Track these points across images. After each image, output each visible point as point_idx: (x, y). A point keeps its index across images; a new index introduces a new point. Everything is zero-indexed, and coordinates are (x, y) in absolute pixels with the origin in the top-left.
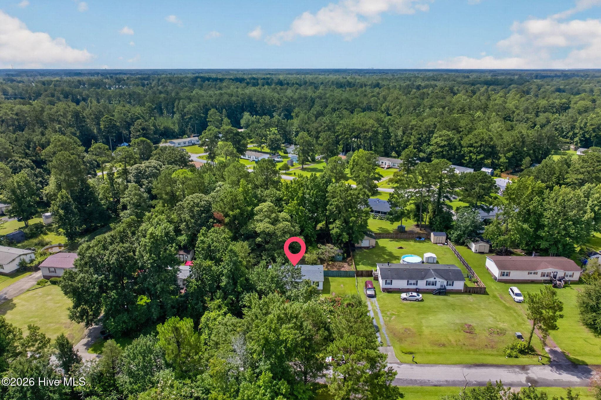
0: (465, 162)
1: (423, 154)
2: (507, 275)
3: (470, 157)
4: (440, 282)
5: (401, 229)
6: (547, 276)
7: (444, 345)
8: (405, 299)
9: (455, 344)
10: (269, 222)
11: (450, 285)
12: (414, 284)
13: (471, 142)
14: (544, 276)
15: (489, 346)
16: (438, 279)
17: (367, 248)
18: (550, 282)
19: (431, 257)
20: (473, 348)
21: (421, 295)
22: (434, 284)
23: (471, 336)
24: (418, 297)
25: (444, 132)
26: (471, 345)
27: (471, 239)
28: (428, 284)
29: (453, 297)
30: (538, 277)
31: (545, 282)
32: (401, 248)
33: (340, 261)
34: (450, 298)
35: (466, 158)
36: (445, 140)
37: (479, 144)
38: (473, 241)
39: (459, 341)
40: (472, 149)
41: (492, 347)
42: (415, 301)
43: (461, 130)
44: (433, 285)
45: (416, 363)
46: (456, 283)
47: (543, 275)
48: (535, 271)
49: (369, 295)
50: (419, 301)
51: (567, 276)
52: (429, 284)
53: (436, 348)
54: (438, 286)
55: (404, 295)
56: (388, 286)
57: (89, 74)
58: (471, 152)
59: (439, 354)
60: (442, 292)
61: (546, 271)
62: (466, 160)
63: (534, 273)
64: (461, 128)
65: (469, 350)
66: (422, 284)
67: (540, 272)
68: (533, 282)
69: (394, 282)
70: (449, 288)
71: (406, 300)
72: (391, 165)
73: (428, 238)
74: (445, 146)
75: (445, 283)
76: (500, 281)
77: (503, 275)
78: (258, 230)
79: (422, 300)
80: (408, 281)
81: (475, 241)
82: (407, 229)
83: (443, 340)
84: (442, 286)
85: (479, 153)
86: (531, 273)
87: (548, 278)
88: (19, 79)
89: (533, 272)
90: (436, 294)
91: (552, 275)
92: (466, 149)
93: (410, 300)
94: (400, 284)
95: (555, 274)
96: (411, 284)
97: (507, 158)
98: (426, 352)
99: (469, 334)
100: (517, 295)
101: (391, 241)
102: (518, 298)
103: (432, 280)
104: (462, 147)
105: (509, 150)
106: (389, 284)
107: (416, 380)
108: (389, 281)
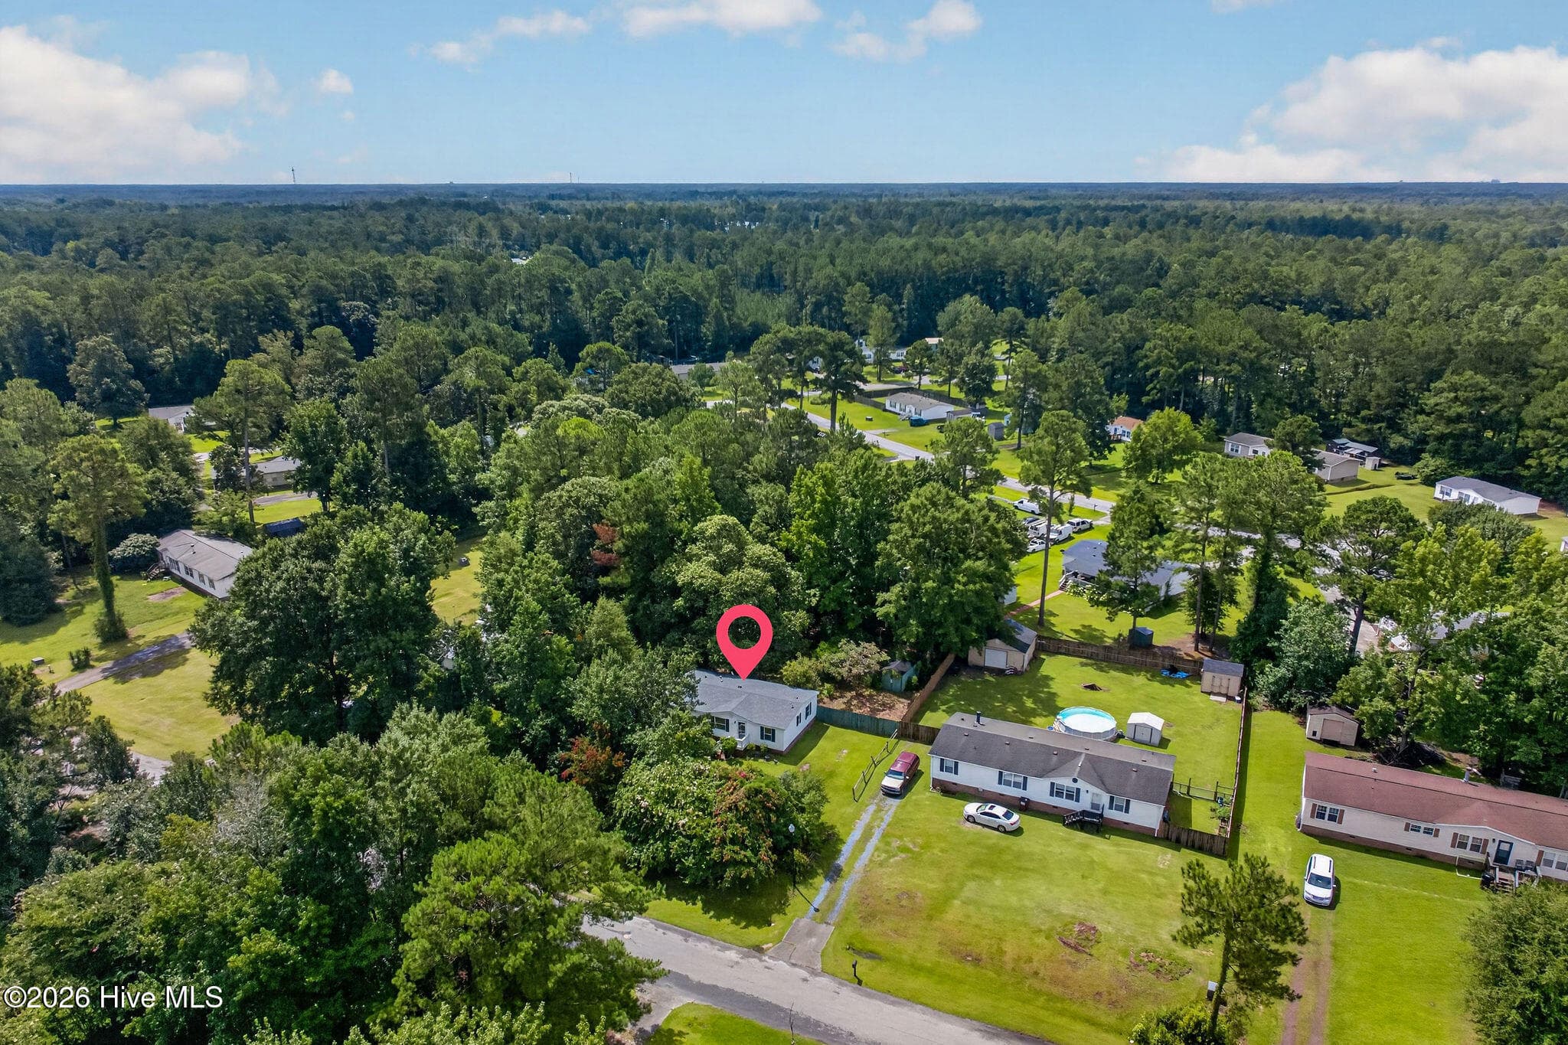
0: (1525, 473)
1: (1400, 439)
2: (1332, 818)
4: (1091, 796)
5: (1139, 641)
6: (1475, 848)
7: (977, 961)
8: (970, 819)
9: (1009, 966)
10: (712, 564)
11: (1119, 808)
12: (1016, 785)
14: (1463, 845)
15: (1105, 997)
16: (1085, 786)
17: (999, 672)
19: (1144, 726)
20: (1056, 990)
21: (1016, 817)
22: (1073, 795)
23: (1073, 956)
24: (1004, 821)
26: (1054, 981)
28: (1056, 791)
29: (1117, 845)
30: (1441, 845)
31: (1464, 866)
32: (1092, 687)
33: (895, 693)
35: (1528, 462)
36: (1466, 402)
39: (1030, 960)
40: (1545, 433)
41: (1113, 1004)
42: (997, 829)
43: (1534, 371)
44: (1069, 797)
45: (860, 983)
46: (1137, 806)
47: (1459, 842)
48: (1430, 826)
49: (886, 787)
50: (1005, 832)
51: (1549, 863)
52: (1059, 794)
53: (949, 962)
54: (1084, 804)
55: (972, 808)
56: (946, 776)
57: (710, 194)
59: (943, 978)
60: (1092, 823)
61: (1472, 832)
62: (1529, 467)
63: (1428, 831)
64: (1536, 366)
65: (1038, 993)
66: (1038, 790)
67: (1447, 831)
68: (1421, 857)
69: (964, 767)
70: (1113, 815)
71: (974, 822)
73: (1197, 676)
74: (1459, 418)
75: (1105, 799)
76: (1308, 831)
77: (1321, 816)
78: (680, 580)
79: (1018, 832)
80: (1001, 774)
82: (1157, 641)
83: (983, 947)
84: (1094, 806)
86: (1416, 829)
87: (1478, 857)
88: (563, 204)
89: (1423, 825)
90: (1071, 825)
91: (1492, 849)
92: (1529, 433)
93: (984, 826)
94: (973, 775)
95: (1505, 847)
96: (1008, 783)
98: (912, 965)
99: (1068, 950)
100: (1314, 880)
101: (1083, 665)
102: (1314, 891)
103: (1066, 782)
104: (1522, 425)
106: (948, 770)
107: (817, 1024)
108: (950, 762)
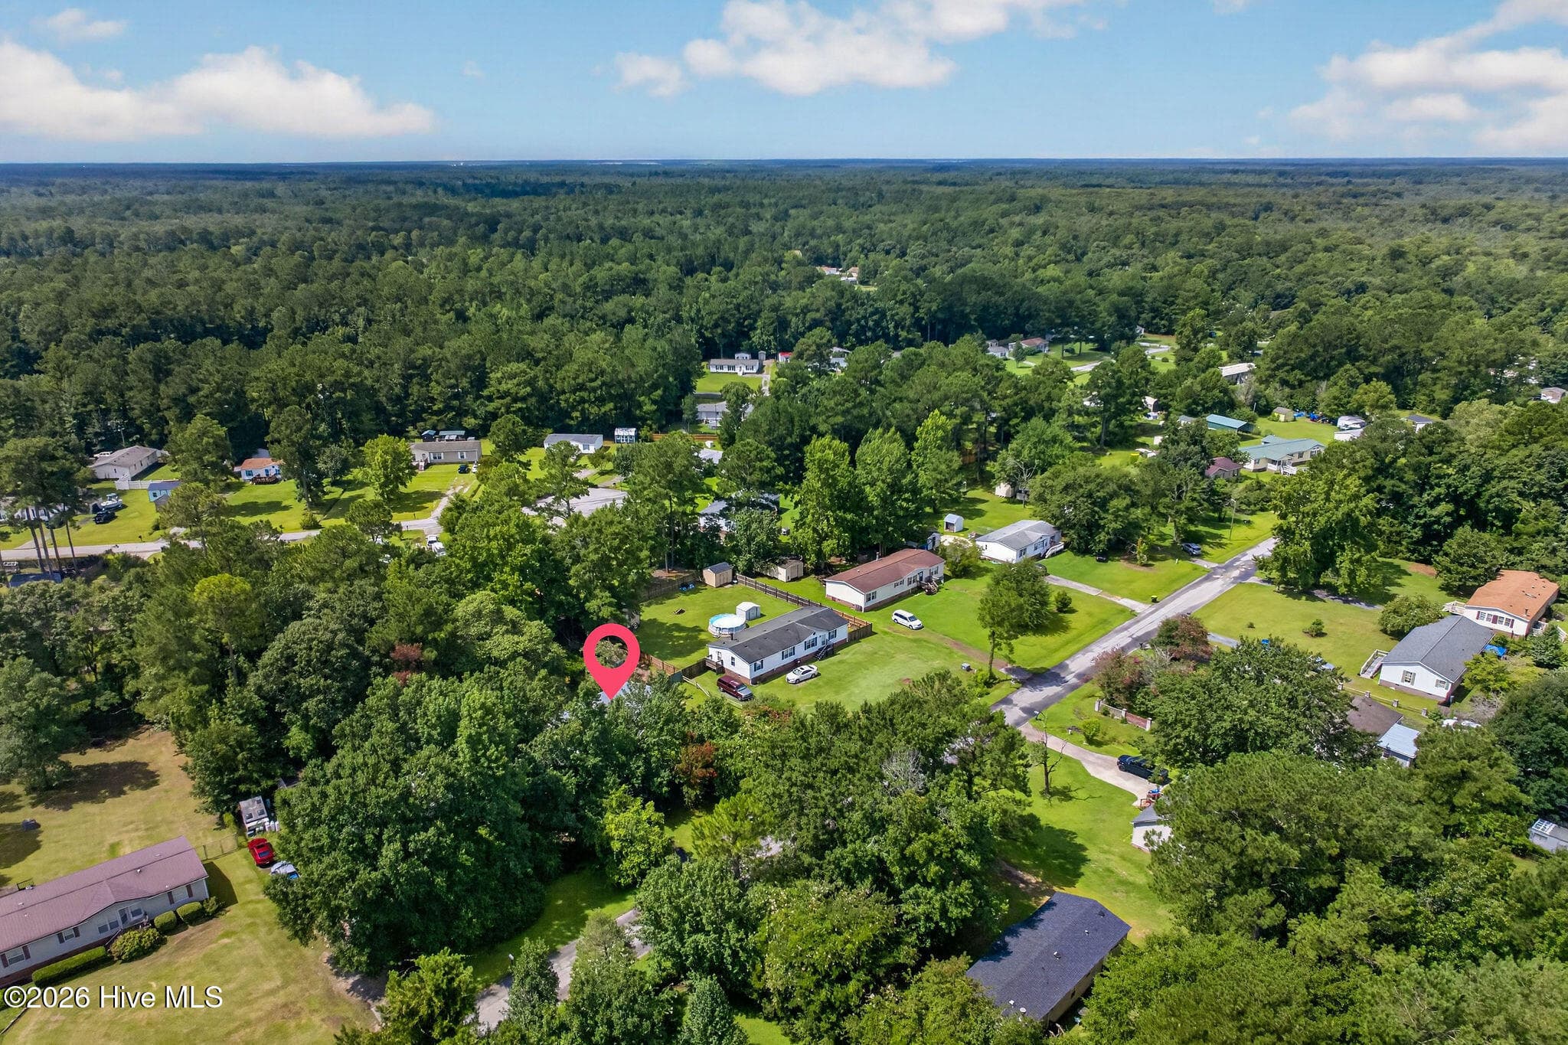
0: (573, 422)
3: (583, 411)
4: (820, 637)
6: (914, 581)
8: (798, 681)
11: (833, 636)
12: (792, 653)
13: (580, 381)
14: (910, 583)
16: (818, 634)
18: (919, 589)
21: (814, 666)
22: (815, 643)
24: (813, 670)
25: (514, 367)
27: (773, 561)
28: (807, 647)
29: (846, 653)
30: (905, 587)
31: (913, 591)
32: (681, 612)
34: (844, 655)
35: (574, 414)
36: (525, 384)
37: (598, 382)
38: (779, 564)
40: (584, 394)
42: (815, 677)
43: (540, 356)
44: (814, 645)
46: (839, 630)
48: (901, 580)
50: (819, 675)
51: (933, 574)
52: (810, 645)
54: (821, 644)
55: (791, 676)
56: (759, 673)
58: (583, 401)
60: (830, 650)
61: (911, 575)
62: (575, 418)
63: (901, 583)
64: (536, 352)
66: (802, 649)
67: (905, 578)
68: (908, 594)
69: (765, 660)
70: (833, 641)
71: (801, 681)
72: (430, 458)
73: (700, 583)
75: (826, 635)
76: (867, 610)
77: (871, 598)
79: (823, 672)
80: (781, 652)
81: (782, 563)
84: (825, 642)
85: (601, 400)
86: (897, 585)
87: (914, 585)
89: (899, 582)
90: (825, 657)
91: (918, 578)
92: (570, 395)
93: (807, 679)
94: (774, 661)
95: (921, 575)
96: (788, 655)
97: (654, 402)
100: (912, 619)
102: (916, 623)
103: (807, 638)
105: (655, 387)
106: (759, 668)
